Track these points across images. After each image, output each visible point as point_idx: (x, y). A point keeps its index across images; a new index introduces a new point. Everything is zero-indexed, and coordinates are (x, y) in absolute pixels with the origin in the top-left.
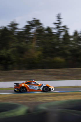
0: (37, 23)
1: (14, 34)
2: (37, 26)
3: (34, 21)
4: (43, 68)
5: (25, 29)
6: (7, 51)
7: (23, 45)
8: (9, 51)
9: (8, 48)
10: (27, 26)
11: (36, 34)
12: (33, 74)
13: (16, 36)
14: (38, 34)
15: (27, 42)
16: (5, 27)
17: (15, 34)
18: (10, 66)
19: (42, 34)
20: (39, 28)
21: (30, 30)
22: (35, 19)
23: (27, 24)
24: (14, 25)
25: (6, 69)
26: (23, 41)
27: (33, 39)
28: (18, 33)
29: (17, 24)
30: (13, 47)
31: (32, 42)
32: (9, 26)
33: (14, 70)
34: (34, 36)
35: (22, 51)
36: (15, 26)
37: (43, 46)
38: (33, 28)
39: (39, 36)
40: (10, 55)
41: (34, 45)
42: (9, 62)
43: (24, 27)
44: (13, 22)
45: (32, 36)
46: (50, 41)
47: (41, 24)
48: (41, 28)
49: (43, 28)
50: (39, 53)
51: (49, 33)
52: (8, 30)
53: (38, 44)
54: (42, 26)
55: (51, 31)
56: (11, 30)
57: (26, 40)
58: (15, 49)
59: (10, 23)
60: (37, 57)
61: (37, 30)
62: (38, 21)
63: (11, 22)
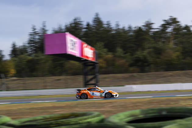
0: (174, 21)
1: (149, 35)
2: (174, 25)
3: (171, 20)
4: (182, 69)
5: (161, 28)
6: (144, 53)
7: (159, 45)
8: (145, 53)
9: (143, 49)
10: (164, 25)
11: (173, 33)
12: (171, 76)
13: (151, 37)
14: (175, 33)
15: (164, 42)
16: (140, 28)
17: (151, 34)
18: (147, 68)
19: (180, 33)
20: (176, 27)
21: (167, 30)
22: (171, 18)
23: (163, 23)
24: (149, 25)
25: (143, 71)
26: (159, 42)
27: (170, 39)
28: (153, 33)
29: (152, 24)
30: (149, 48)
31: (169, 42)
32: (143, 26)
33: (151, 72)
34: (171, 36)
35: (158, 52)
36: (151, 26)
37: (181, 46)
38: (170, 27)
39: (177, 36)
40: (146, 57)
41: (171, 45)
42: (146, 64)
43: (160, 27)
44: (148, 21)
45: (169, 36)
46: (189, 40)
47: (178, 22)
48: (179, 27)
49: (181, 26)
50: (178, 53)
51: (187, 31)
52: (143, 30)
53: (176, 44)
54: (179, 24)
55: (189, 29)
56: (146, 30)
57: (163, 40)
58: (151, 50)
59: (145, 23)
60: (175, 58)
61: (174, 29)
62: (175, 19)
63: (146, 21)
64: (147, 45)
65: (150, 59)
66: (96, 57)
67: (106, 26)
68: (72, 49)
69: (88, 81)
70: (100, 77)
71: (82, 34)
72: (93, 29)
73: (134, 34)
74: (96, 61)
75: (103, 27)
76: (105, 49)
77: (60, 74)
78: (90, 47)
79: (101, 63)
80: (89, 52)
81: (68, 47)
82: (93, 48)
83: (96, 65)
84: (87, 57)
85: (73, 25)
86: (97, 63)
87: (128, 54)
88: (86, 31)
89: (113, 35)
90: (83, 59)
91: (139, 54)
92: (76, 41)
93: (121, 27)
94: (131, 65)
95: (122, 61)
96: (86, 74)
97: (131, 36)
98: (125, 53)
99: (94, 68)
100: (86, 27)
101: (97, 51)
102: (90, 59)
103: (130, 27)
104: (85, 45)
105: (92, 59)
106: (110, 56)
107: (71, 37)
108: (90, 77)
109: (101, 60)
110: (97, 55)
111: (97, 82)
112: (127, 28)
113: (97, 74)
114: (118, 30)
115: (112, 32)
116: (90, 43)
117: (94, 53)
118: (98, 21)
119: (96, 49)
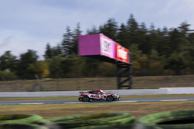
1: (185, 37)
6: (179, 55)
8: (181, 55)
9: (179, 51)
13: (187, 39)
16: (175, 29)
17: (187, 36)
18: (182, 71)
24: (185, 27)
25: (178, 73)
28: (189, 35)
29: (189, 25)
30: (185, 50)
32: (179, 27)
36: (187, 27)
40: (181, 59)
42: (181, 66)
44: (184, 23)
52: (179, 31)
56: (182, 31)
58: (187, 52)
59: (181, 24)
63: (182, 23)
64: (182, 47)
65: (186, 62)
66: (130, 59)
67: (140, 27)
68: (106, 50)
69: (122, 83)
70: (134, 79)
71: (116, 35)
72: (128, 30)
73: (170, 36)
74: (130, 62)
75: (138, 29)
76: (139, 51)
77: (94, 75)
78: (123, 48)
79: (135, 65)
80: (123, 54)
81: (102, 48)
82: (127, 50)
83: (130, 67)
84: (121, 59)
85: (108, 26)
86: (131, 65)
87: (163, 57)
88: (120, 32)
89: (148, 36)
90: (117, 60)
91: (174, 56)
92: (110, 43)
93: (156, 29)
94: (166, 68)
95: (157, 63)
96: (119, 76)
97: (166, 37)
98: (160, 55)
99: (128, 70)
100: (120, 28)
101: (131, 53)
102: (124, 61)
103: (165, 29)
104: (119, 47)
105: (126, 61)
106: (144, 57)
107: (104, 38)
108: (124, 79)
109: (135, 62)
110: (131, 57)
111: (131, 84)
112: (162, 30)
113: (130, 76)
114: (153, 32)
115: (147, 33)
116: (125, 45)
117: (128, 54)
118: (133, 22)
119: (130, 51)
